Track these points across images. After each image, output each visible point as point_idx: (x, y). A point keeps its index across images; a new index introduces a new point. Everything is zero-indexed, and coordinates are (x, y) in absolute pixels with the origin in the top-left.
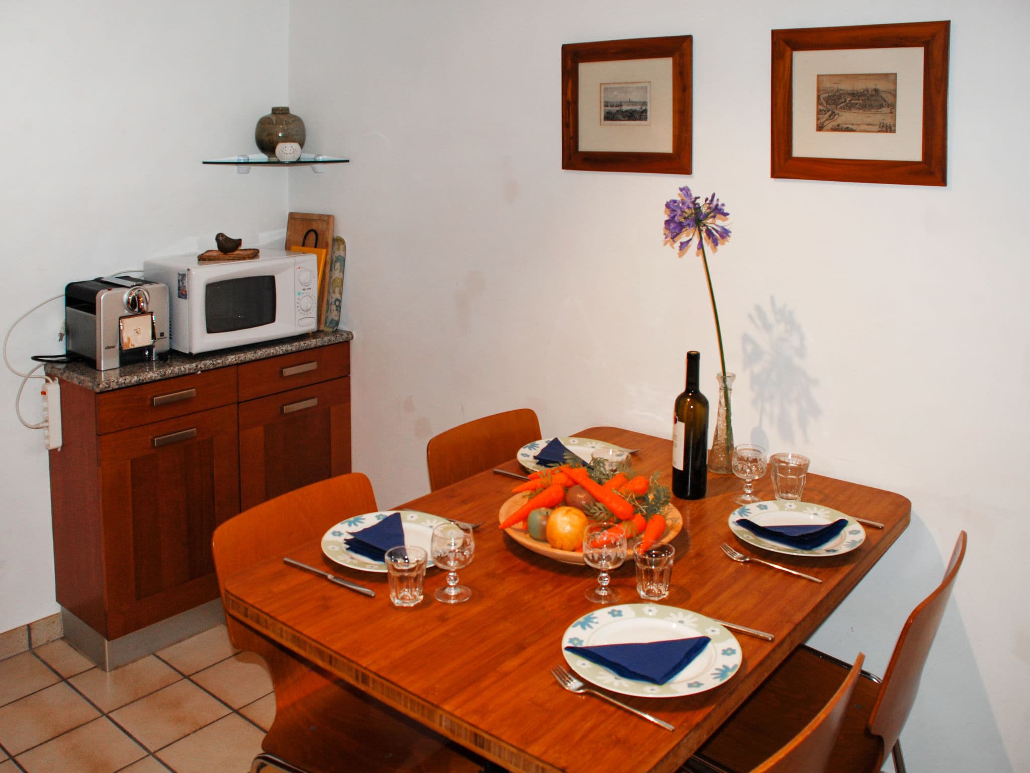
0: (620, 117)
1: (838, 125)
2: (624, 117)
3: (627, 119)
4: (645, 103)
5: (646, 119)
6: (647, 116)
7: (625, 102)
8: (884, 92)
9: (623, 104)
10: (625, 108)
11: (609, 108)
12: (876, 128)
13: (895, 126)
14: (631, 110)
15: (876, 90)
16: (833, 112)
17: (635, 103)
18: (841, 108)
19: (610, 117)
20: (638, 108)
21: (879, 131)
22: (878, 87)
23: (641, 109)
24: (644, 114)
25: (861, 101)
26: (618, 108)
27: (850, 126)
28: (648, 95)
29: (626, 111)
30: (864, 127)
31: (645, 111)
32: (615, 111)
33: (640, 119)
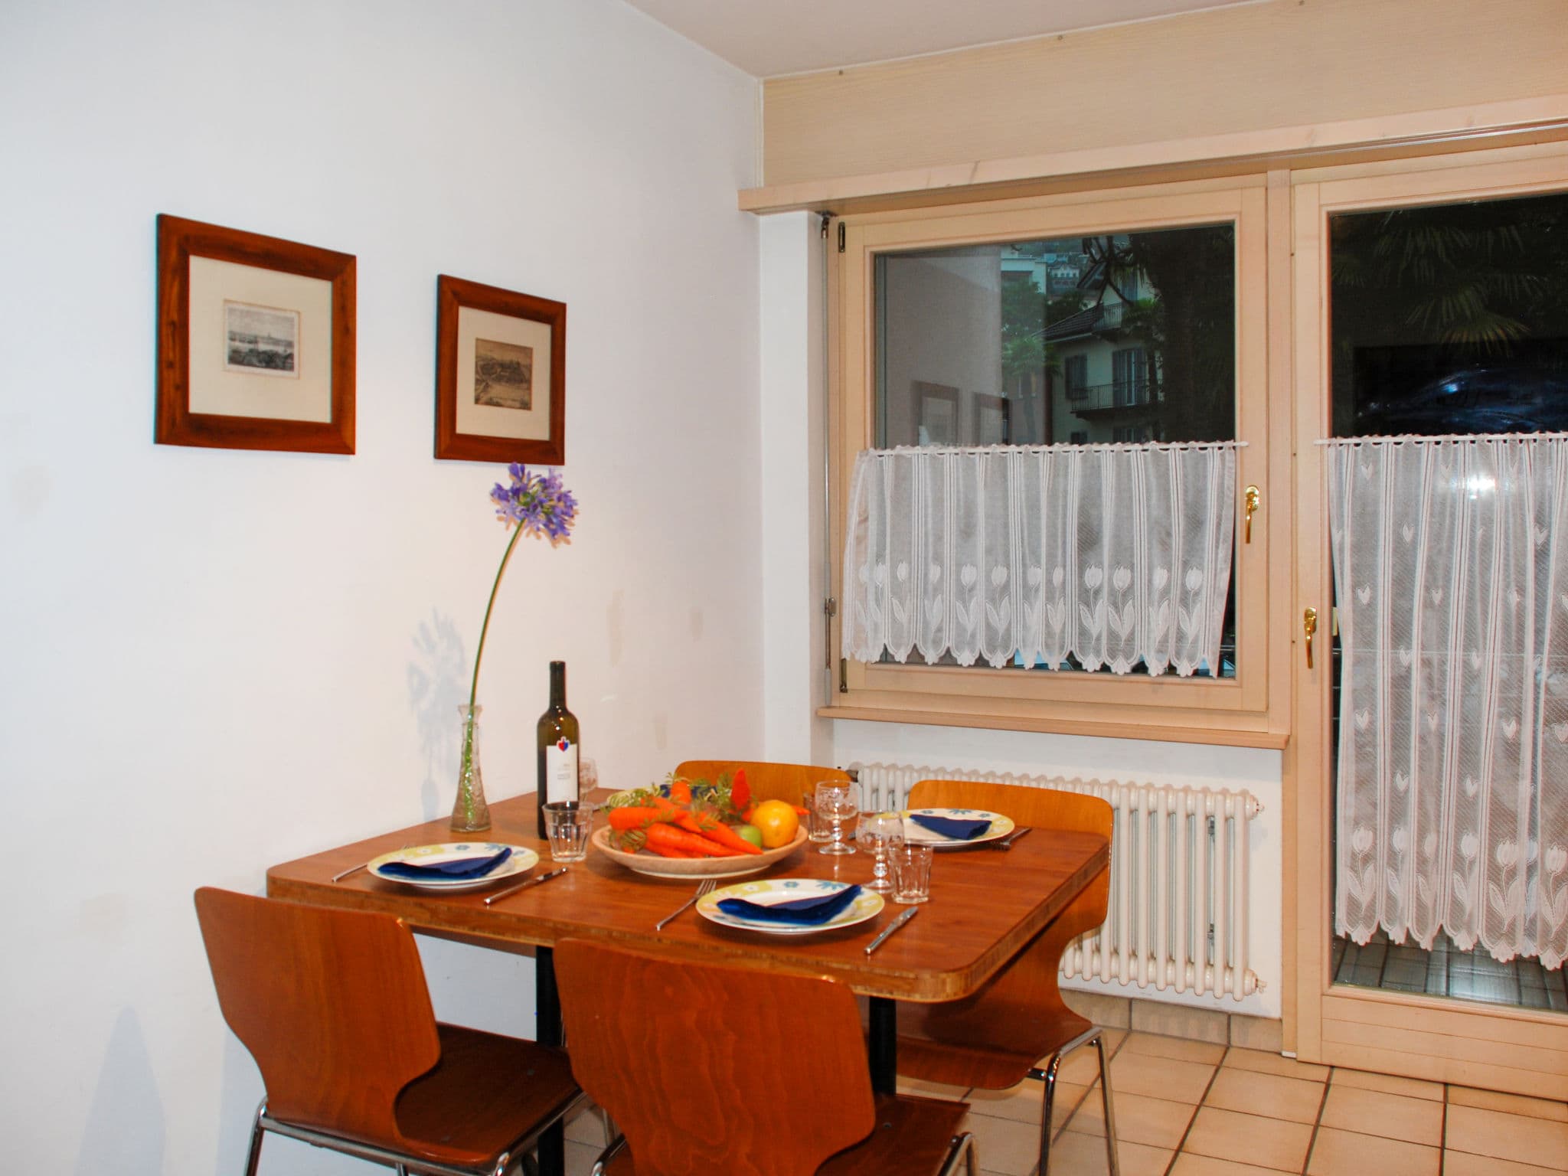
0: (255, 361)
1: (491, 399)
2: (260, 362)
3: (264, 365)
4: (290, 344)
5: (291, 368)
6: (293, 363)
7: (263, 338)
8: (524, 366)
9: (259, 339)
10: (262, 347)
11: (237, 344)
12: (518, 404)
13: (530, 403)
14: (271, 351)
15: (518, 364)
16: (487, 384)
17: (277, 342)
18: (493, 379)
19: (236, 358)
20: (280, 350)
21: (520, 408)
22: (520, 360)
23: (285, 351)
24: (289, 361)
25: (507, 374)
26: (251, 346)
27: (499, 401)
28: (296, 331)
29: (265, 353)
30: (509, 403)
31: (290, 356)
32: (247, 350)
33: (284, 368)
